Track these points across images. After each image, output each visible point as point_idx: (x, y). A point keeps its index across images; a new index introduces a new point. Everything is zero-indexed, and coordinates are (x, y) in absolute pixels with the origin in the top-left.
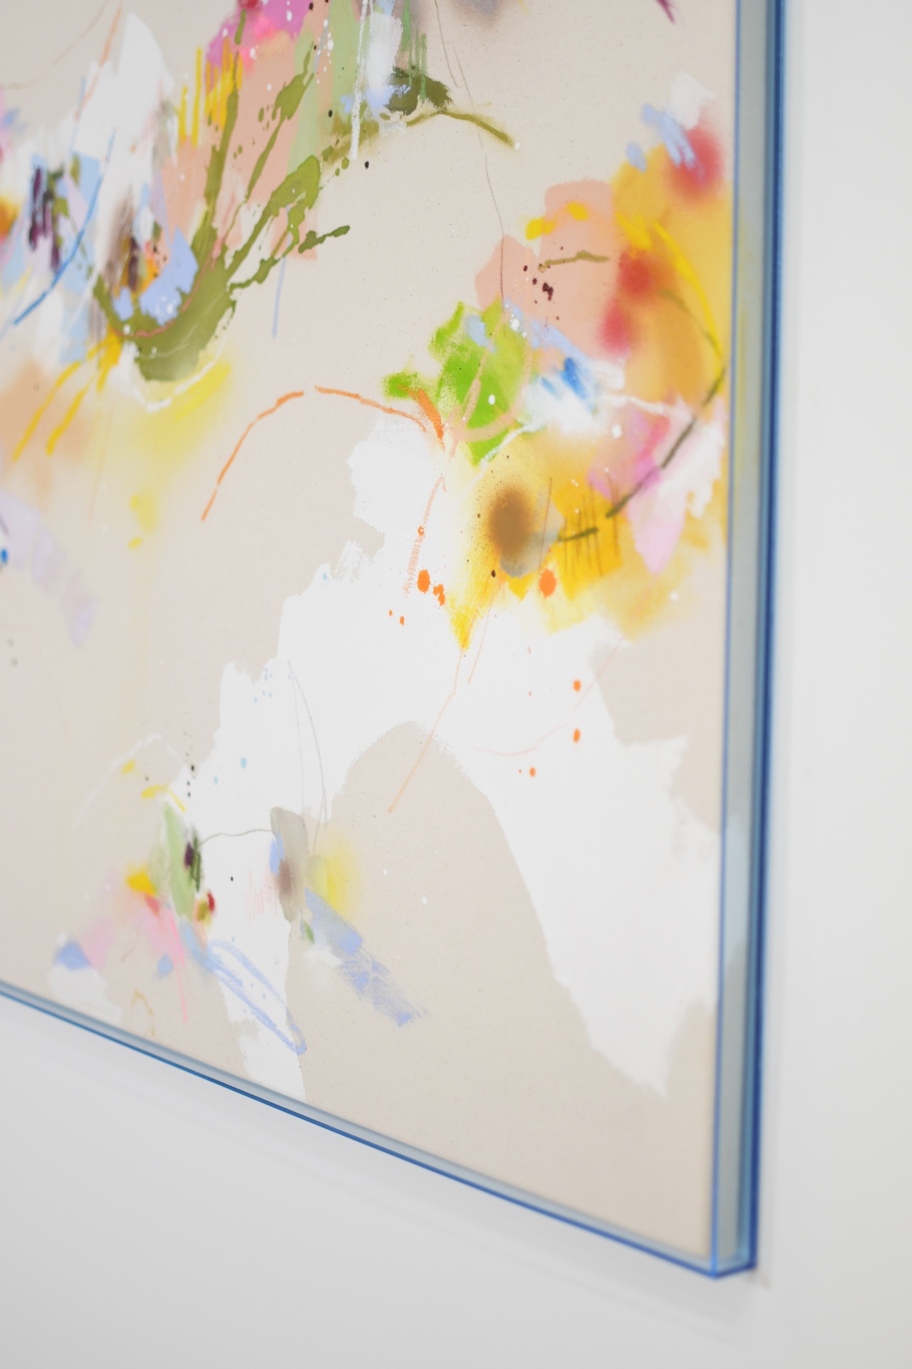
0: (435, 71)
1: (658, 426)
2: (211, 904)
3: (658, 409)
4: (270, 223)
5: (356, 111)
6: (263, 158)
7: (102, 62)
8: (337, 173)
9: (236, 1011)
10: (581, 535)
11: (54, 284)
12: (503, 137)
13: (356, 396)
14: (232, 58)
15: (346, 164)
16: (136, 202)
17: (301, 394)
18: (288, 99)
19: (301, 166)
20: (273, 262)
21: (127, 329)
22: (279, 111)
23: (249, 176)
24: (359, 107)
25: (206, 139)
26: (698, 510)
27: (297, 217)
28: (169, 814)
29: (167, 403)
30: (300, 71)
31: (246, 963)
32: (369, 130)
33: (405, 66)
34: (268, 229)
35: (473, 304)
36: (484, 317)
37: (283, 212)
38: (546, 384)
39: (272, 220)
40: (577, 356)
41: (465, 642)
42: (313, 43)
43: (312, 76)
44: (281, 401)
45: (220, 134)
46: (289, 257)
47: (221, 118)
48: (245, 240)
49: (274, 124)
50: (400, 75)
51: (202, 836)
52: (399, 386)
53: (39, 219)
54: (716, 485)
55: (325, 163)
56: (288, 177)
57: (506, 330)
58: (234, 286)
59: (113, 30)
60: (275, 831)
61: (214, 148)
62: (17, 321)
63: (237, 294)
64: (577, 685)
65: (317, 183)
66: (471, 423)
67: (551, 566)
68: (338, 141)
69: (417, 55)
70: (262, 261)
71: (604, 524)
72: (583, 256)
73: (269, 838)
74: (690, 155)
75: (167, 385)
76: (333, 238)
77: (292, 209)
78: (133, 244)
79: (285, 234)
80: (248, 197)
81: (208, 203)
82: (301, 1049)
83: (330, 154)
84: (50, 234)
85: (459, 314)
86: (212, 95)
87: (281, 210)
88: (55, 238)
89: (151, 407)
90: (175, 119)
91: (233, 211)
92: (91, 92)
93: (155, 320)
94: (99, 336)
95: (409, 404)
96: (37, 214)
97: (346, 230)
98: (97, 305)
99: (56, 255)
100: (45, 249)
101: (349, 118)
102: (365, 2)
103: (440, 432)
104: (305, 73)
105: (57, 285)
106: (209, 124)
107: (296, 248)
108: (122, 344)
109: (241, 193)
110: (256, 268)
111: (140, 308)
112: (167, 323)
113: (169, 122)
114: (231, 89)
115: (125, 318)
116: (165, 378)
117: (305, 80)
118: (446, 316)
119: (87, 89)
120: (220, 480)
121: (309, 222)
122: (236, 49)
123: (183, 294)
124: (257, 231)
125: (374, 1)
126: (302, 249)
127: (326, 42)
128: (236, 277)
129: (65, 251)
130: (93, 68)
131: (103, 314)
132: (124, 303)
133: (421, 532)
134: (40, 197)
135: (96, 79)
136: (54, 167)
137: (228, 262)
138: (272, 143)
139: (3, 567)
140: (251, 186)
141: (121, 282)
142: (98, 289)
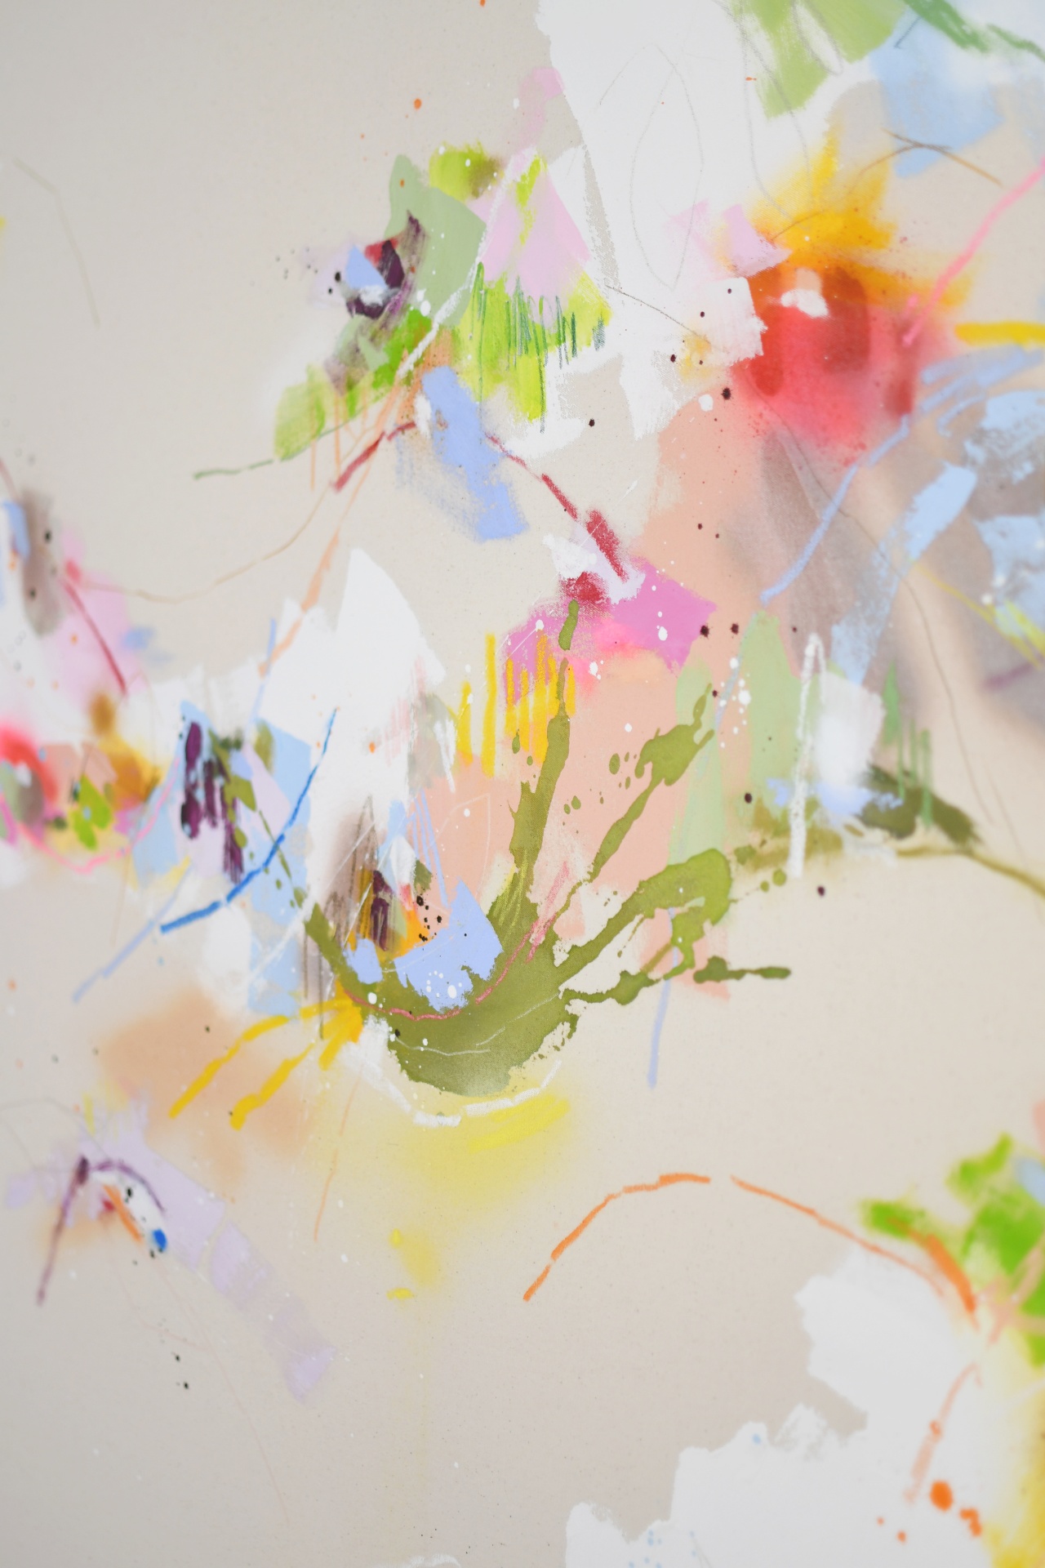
0: (949, 787)
4: (638, 925)
5: (797, 806)
6: (620, 828)
7: (305, 606)
8: (765, 887)
11: (231, 896)
13: (810, 1212)
14: (554, 666)
15: (781, 878)
16: (381, 824)
17: (705, 1180)
18: (666, 756)
19: (693, 858)
20: (646, 980)
21: (372, 998)
22: (648, 767)
23: (596, 848)
24: (803, 803)
25: (509, 770)
27: (688, 929)
29: (451, 1121)
30: (689, 720)
32: (822, 842)
33: (890, 765)
34: (634, 931)
37: (663, 918)
39: (641, 921)
42: (710, 686)
43: (710, 734)
44: (667, 1180)
45: (537, 768)
46: (675, 982)
47: (539, 747)
48: (591, 933)
49: (640, 785)
50: (880, 778)
52: (891, 1220)
53: (200, 795)
55: (741, 867)
56: (669, 868)
58: (571, 995)
59: (325, 563)
61: (525, 787)
62: (166, 928)
63: (576, 1006)
65: (727, 892)
66: (1028, 1307)
68: (764, 842)
69: (913, 754)
70: (624, 974)
75: (451, 1096)
76: (758, 979)
77: (679, 916)
78: (379, 882)
79: (667, 948)
80: (594, 875)
81: (518, 863)
83: (747, 856)
84: (221, 824)
85: (1003, 1147)
86: (518, 709)
87: (658, 911)
88: (231, 831)
89: (422, 1119)
90: (450, 725)
91: (566, 888)
92: (288, 642)
93: (425, 999)
94: (321, 994)
95: (910, 1250)
96: (194, 786)
97: (783, 973)
98: (312, 944)
99: (233, 853)
100: (212, 837)
101: (786, 814)
102: (810, 651)
103: (970, 1303)
104: (697, 725)
105: (239, 898)
106: (515, 750)
107: (690, 973)
108: (364, 1016)
109: (581, 866)
110: (613, 981)
111: (394, 976)
112: (448, 1011)
113: (438, 726)
114: (554, 711)
115: (369, 981)
116: (449, 1088)
117: (698, 737)
118: (979, 1146)
119: (280, 637)
120: (557, 1252)
121: (713, 943)
122: (562, 654)
123: (475, 978)
124: (614, 927)
125: (827, 654)
126: (700, 977)
127: (736, 690)
128: (575, 983)
129: (252, 855)
130: (291, 610)
131: (326, 964)
132: (364, 959)
133: (936, 1429)
134: (199, 765)
135: (296, 627)
136: (224, 730)
137: (560, 957)
138: (636, 810)
139: (157, 1253)
140: (600, 861)
141: (358, 929)
142: (315, 927)
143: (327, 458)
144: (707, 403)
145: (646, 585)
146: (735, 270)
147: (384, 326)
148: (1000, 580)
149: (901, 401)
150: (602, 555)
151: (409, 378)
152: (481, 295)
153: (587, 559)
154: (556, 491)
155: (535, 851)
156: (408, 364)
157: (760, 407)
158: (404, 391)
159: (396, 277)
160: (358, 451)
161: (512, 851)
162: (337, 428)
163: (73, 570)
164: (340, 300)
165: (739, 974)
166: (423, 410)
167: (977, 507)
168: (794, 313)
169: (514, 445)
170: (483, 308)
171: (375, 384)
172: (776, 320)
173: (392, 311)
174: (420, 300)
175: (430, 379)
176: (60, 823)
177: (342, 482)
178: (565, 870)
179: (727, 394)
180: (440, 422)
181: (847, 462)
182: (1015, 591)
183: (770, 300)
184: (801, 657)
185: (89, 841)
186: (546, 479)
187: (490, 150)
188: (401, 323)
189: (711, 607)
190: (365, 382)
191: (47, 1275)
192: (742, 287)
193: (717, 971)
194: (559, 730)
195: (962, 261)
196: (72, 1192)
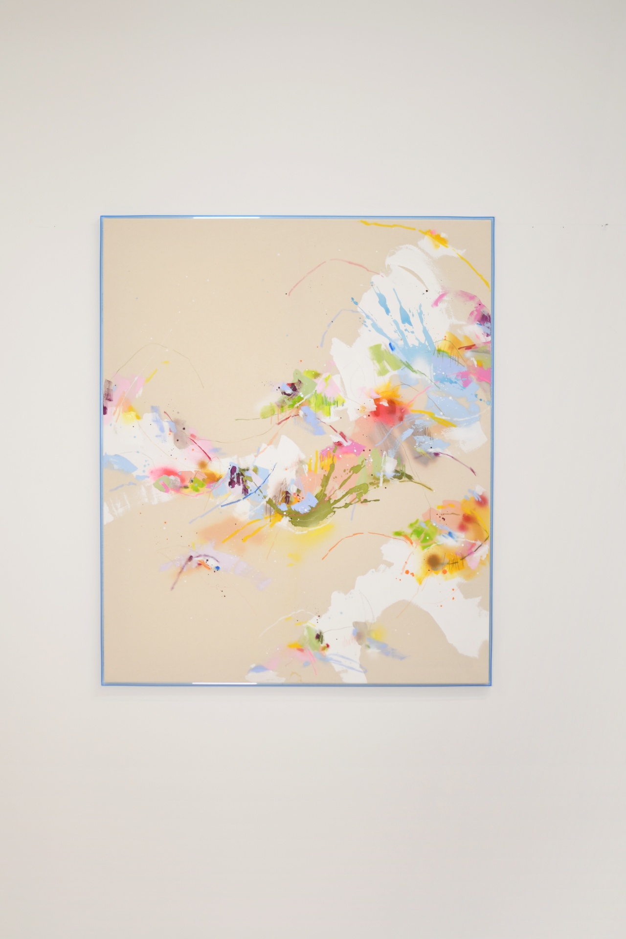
0: (408, 472)
1: (473, 545)
2: (328, 646)
3: (474, 542)
4: (349, 495)
6: (346, 481)
7: (268, 445)
8: (375, 488)
9: (337, 668)
10: (454, 563)
12: (430, 489)
13: (383, 535)
14: (332, 456)
15: (378, 486)
16: (288, 482)
17: (362, 533)
18: (356, 469)
19: (361, 485)
20: (350, 504)
21: (285, 513)
22: (352, 471)
23: (341, 484)
24: (382, 475)
25: (321, 473)
26: (483, 559)
27: (361, 494)
28: (308, 628)
29: (304, 532)
30: (360, 464)
31: (343, 657)
32: (386, 481)
33: (398, 469)
34: (348, 497)
35: (421, 519)
36: (425, 522)
37: (354, 495)
38: (443, 536)
40: (452, 531)
41: (420, 583)
42: (365, 459)
43: (365, 466)
44: (354, 535)
45: (327, 472)
46: (357, 504)
47: (328, 469)
48: (339, 497)
49: (350, 474)
50: (396, 471)
51: (323, 630)
52: (398, 534)
53: (235, 480)
54: (487, 555)
56: (356, 486)
57: (432, 525)
58: (334, 508)
59: (274, 437)
60: (354, 626)
61: (324, 475)
62: (222, 506)
63: (335, 510)
64: (453, 590)
65: (367, 489)
66: (422, 542)
67: (445, 569)
68: (375, 481)
69: (402, 468)
70: (346, 504)
71: (460, 562)
72: (452, 514)
73: (353, 628)
74: (480, 499)
75: (305, 528)
76: (374, 502)
77: (358, 493)
78: (287, 493)
79: (355, 499)
80: (339, 488)
81: (322, 487)
82: (365, 672)
83: (371, 484)
84: (242, 485)
85: (417, 521)
86: (323, 463)
87: (353, 493)
88: (244, 486)
89: (297, 533)
90: (307, 466)
91: (334, 490)
92: (263, 451)
93: (299, 512)
94: (270, 514)
95: (401, 537)
96: (234, 478)
97: (378, 500)
98: (268, 506)
99: (245, 490)
100: (239, 488)
101: (379, 477)
102: (384, 454)
103: (412, 543)
104: (362, 464)
105: (246, 498)
106: (322, 469)
107: (360, 502)
108: (283, 517)
109: (337, 487)
110: (344, 504)
111: (291, 509)
112: (305, 514)
113: (303, 466)
114: (331, 462)
115: (284, 510)
116: (304, 526)
117: (362, 466)
118: (413, 521)
119: (261, 450)
120: (330, 551)
121: (364, 497)
122: (334, 454)
123: (312, 507)
124: (344, 496)
125: (387, 454)
126: (362, 502)
127: (370, 459)
128: (335, 506)
129: (251, 490)
130: (264, 445)
131: (272, 508)
132: (284, 507)
133: (406, 563)
134: (235, 474)
135: (265, 449)
136: (242, 467)
137: (332, 502)
138: (349, 478)
139: (216, 571)
140: (341, 486)
141: (281, 501)
142: (270, 502)
143: (275, 419)
144: (365, 417)
145: (352, 444)
146: (371, 398)
147: (292, 397)
148: (417, 444)
149: (401, 419)
150: (343, 439)
151: (298, 407)
152: (316, 396)
153: (340, 439)
154: (333, 428)
155: (326, 486)
156: (298, 404)
157: (375, 418)
158: (296, 409)
159: (295, 389)
160: (284, 418)
161: (321, 485)
162: (278, 414)
163: (193, 436)
164: (279, 392)
165: (370, 501)
166: (301, 413)
167: (414, 434)
168: (382, 405)
169: (323, 420)
170: (316, 397)
171: (289, 407)
172: (379, 407)
173: (294, 395)
174: (301, 394)
175: (303, 408)
176: (186, 487)
177: (279, 423)
178: (333, 488)
179: (369, 416)
180: (305, 415)
181: (391, 427)
182: (419, 446)
183: (378, 403)
184: (382, 454)
185: (197, 490)
186: (330, 426)
187: (319, 371)
188: (296, 398)
189: (365, 447)
190: (286, 407)
191: (175, 583)
192: (372, 401)
193: (366, 501)
194: (332, 466)
195: (412, 401)
196: (186, 564)
